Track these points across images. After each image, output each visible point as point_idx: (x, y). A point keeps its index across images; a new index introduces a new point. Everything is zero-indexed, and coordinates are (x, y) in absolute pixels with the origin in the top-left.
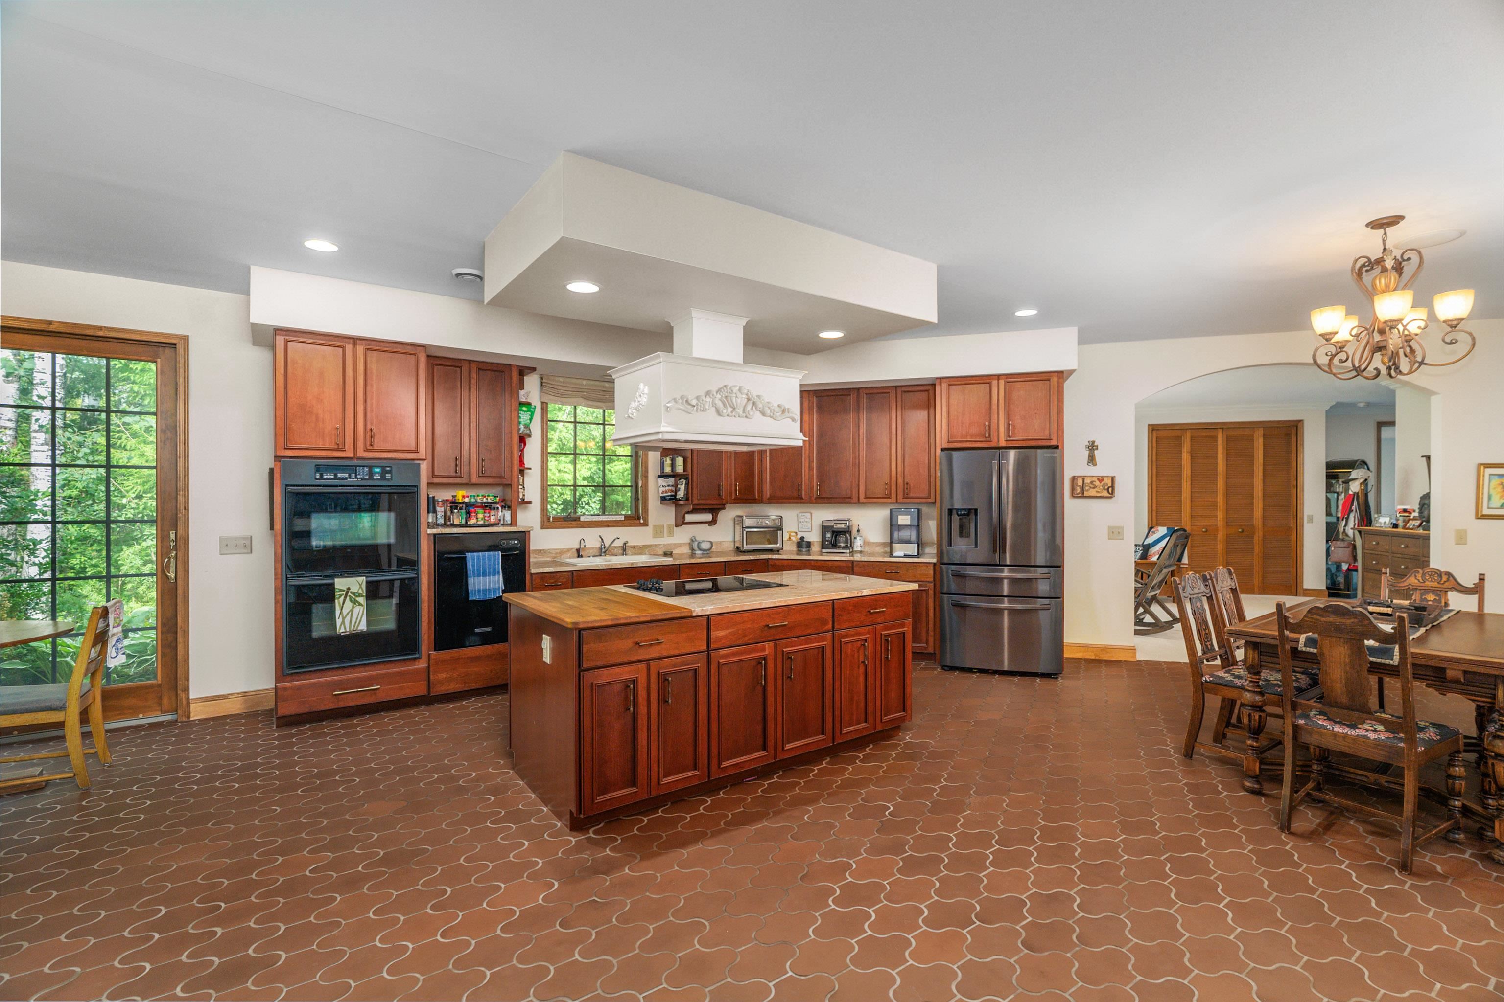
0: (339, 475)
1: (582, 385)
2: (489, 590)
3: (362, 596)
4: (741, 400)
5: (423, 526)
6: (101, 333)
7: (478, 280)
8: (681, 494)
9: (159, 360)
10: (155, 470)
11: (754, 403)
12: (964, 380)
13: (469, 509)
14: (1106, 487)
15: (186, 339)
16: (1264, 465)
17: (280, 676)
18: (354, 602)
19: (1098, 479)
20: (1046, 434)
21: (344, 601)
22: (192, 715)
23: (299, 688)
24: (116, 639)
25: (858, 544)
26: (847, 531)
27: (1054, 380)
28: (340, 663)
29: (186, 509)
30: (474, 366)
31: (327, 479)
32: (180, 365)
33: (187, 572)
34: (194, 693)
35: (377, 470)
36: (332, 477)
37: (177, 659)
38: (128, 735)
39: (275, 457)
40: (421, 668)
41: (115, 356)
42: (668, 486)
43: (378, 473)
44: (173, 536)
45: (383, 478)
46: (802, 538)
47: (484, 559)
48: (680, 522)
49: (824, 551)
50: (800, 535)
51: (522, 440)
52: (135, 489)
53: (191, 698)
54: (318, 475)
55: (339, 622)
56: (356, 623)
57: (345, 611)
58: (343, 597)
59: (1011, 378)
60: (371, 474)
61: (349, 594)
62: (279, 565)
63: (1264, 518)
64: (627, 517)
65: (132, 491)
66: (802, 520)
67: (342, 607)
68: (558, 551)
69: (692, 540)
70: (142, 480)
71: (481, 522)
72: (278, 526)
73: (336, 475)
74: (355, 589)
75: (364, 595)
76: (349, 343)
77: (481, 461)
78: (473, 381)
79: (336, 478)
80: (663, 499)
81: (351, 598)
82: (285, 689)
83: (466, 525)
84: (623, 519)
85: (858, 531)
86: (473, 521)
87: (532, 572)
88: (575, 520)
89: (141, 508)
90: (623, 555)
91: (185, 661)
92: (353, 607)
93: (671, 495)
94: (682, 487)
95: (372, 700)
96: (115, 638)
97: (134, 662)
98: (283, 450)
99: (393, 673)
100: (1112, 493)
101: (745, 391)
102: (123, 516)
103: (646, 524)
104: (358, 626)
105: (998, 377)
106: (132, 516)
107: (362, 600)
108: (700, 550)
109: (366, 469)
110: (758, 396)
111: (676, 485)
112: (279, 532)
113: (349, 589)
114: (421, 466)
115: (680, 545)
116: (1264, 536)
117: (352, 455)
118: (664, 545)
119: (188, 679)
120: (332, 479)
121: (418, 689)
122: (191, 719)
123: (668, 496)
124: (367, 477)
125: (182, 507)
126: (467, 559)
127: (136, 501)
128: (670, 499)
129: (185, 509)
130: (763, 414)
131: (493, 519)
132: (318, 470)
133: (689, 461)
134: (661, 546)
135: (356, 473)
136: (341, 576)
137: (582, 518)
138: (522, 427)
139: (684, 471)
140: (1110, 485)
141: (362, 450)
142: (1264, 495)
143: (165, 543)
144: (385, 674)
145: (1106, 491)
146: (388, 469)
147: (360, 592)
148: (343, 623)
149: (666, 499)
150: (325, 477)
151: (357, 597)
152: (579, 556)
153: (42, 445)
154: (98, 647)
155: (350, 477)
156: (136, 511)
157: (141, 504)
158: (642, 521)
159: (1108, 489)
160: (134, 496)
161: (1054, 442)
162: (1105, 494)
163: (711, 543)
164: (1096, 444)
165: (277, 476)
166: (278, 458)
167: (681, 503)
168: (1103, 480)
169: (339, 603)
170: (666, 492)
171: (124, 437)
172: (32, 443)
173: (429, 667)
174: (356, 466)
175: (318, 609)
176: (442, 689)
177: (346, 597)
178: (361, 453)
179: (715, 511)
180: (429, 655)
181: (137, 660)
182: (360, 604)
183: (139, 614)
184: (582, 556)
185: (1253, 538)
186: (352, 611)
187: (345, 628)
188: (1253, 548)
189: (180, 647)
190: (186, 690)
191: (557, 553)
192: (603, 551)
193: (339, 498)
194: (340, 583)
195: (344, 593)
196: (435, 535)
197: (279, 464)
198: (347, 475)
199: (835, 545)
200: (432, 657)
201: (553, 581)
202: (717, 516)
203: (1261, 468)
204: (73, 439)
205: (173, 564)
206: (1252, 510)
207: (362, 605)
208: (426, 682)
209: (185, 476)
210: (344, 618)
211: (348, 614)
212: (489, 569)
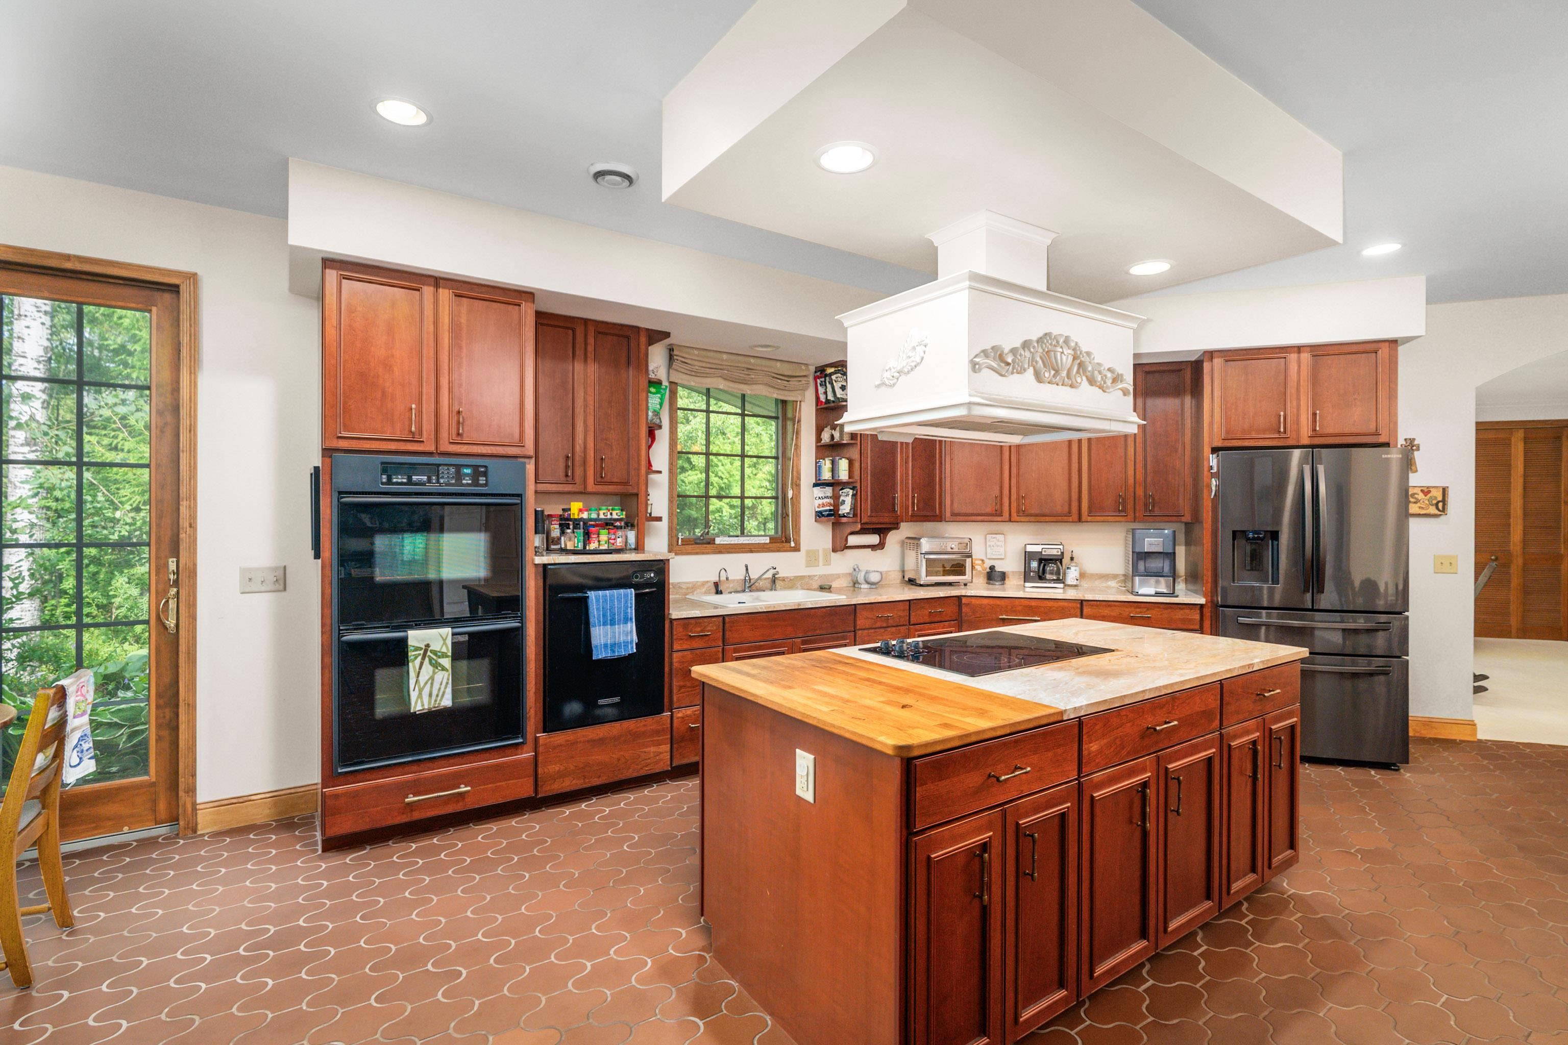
0: (415, 478)
1: (723, 360)
2: (619, 645)
3: (447, 656)
4: (1065, 358)
5: (529, 553)
6: (68, 265)
7: (627, 183)
8: (845, 509)
9: (154, 309)
10: (148, 470)
11: (1080, 365)
12: (1248, 354)
13: (588, 529)
14: (1434, 502)
15: (193, 277)
16: (1525, 476)
17: (330, 776)
18: (436, 665)
19: (1422, 491)
20: (1372, 428)
21: (421, 664)
22: (199, 827)
23: (355, 795)
24: (79, 736)
25: (1072, 575)
26: (1058, 560)
27: (1383, 352)
28: (413, 755)
29: (193, 526)
30: (591, 330)
31: (398, 484)
32: (184, 317)
33: (193, 617)
34: (203, 795)
35: (467, 471)
36: (405, 480)
37: (178, 746)
38: (106, 863)
39: (323, 450)
40: (525, 759)
41: (91, 300)
42: (825, 497)
43: (467, 475)
44: (172, 566)
45: (475, 483)
46: (992, 568)
47: (612, 601)
48: (840, 546)
49: (1027, 584)
50: (988, 564)
51: (651, 434)
52: (133, 500)
53: (198, 801)
54: (384, 478)
55: (414, 695)
56: (437, 696)
57: (424, 677)
58: (419, 659)
59: (1320, 352)
60: (459, 476)
61: (429, 653)
62: (328, 612)
63: (1525, 543)
64: (773, 539)
65: (129, 503)
66: (992, 544)
67: (419, 673)
68: (690, 586)
69: (855, 570)
70: (141, 489)
71: (605, 547)
72: (326, 552)
73: (410, 478)
74: (436, 646)
75: (450, 654)
76: (429, 285)
77: (599, 462)
78: (590, 348)
79: (410, 482)
80: (819, 515)
81: (431, 659)
82: (336, 796)
83: (584, 552)
84: (768, 541)
85: (1072, 559)
86: (593, 546)
87: (674, 617)
88: (709, 543)
89: (139, 524)
90: (771, 590)
91: (189, 748)
92: (434, 673)
93: (830, 510)
94: (848, 500)
95: (459, 807)
96: (76, 736)
97: (122, 734)
98: (335, 440)
99: (487, 767)
100: (1444, 510)
101: (1073, 344)
102: (116, 534)
103: (797, 549)
104: (441, 700)
105: (1299, 349)
106: (127, 534)
107: (446, 662)
108: (868, 583)
109: (452, 470)
110: (1088, 354)
111: (836, 497)
112: (328, 562)
113: (428, 646)
114: (528, 466)
115: (838, 576)
116: (1525, 564)
117: (432, 448)
118: (820, 577)
119: (194, 775)
120: (402, 484)
121: (523, 789)
122: (199, 833)
123: (826, 511)
124: (453, 481)
125: (186, 524)
126: (590, 601)
127: (132, 514)
128: (828, 515)
129: (191, 526)
130: (1092, 382)
131: (619, 543)
132: (384, 471)
133: (857, 465)
134: (816, 578)
135: (438, 476)
136: (417, 626)
137: (718, 541)
138: (650, 414)
139: (850, 477)
140: (1440, 498)
141: (447, 442)
142: (1525, 514)
143: (161, 576)
144: (477, 769)
145: (1434, 507)
146: (482, 469)
147: (444, 650)
148: (420, 696)
149: (823, 516)
150: (395, 480)
151: (439, 657)
152: (718, 592)
153: (22, 445)
154: (51, 751)
155: (429, 481)
156: (133, 527)
157: (138, 518)
158: (793, 544)
159: (1437, 505)
160: (129, 508)
161: (1382, 439)
162: (1433, 510)
163: (881, 573)
164: (1416, 443)
165: (324, 479)
166: (327, 452)
167: (844, 520)
168: (1429, 492)
169: (414, 667)
170: (823, 505)
171: (121, 436)
172: (10, 443)
173: (536, 757)
174: (438, 465)
175: (382, 676)
176: (553, 787)
177: (423, 658)
178: (446, 447)
179: (882, 531)
180: (536, 739)
181: (128, 731)
182: (444, 669)
183: (134, 660)
184: (721, 593)
185: (1509, 567)
186: (432, 678)
187: (423, 705)
188: (1509, 581)
189: (182, 727)
190: (192, 790)
191: (687, 588)
192: (748, 585)
193: (413, 513)
194: (416, 637)
195: (422, 652)
196: (545, 566)
197: (328, 460)
198: (425, 478)
199: (1041, 577)
200: (541, 742)
201: (699, 629)
202: (885, 538)
203: (1521, 480)
204: (51, 434)
205: (172, 604)
206: (1509, 533)
207: (447, 670)
208: (532, 779)
209: (190, 479)
210: (421, 691)
211: (426, 683)
212: (619, 614)
